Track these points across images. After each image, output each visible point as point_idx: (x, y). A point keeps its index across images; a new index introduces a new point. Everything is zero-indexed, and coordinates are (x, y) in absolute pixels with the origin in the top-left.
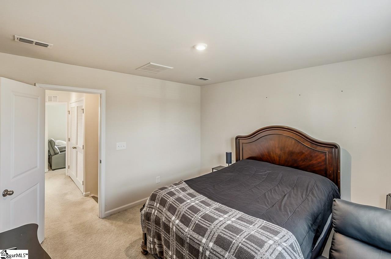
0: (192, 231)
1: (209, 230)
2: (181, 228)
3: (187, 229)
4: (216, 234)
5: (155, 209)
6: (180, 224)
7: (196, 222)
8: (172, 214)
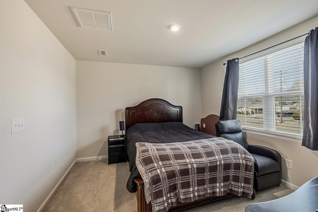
0: (207, 158)
1: (214, 151)
2: (199, 162)
3: (204, 159)
4: (219, 150)
5: (159, 168)
6: (196, 160)
7: (204, 152)
8: (184, 159)
